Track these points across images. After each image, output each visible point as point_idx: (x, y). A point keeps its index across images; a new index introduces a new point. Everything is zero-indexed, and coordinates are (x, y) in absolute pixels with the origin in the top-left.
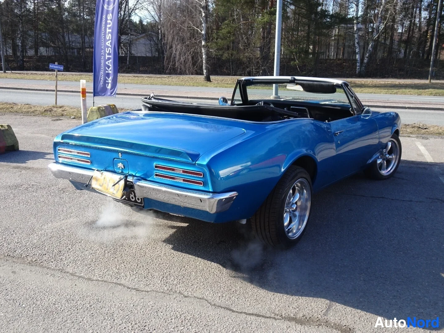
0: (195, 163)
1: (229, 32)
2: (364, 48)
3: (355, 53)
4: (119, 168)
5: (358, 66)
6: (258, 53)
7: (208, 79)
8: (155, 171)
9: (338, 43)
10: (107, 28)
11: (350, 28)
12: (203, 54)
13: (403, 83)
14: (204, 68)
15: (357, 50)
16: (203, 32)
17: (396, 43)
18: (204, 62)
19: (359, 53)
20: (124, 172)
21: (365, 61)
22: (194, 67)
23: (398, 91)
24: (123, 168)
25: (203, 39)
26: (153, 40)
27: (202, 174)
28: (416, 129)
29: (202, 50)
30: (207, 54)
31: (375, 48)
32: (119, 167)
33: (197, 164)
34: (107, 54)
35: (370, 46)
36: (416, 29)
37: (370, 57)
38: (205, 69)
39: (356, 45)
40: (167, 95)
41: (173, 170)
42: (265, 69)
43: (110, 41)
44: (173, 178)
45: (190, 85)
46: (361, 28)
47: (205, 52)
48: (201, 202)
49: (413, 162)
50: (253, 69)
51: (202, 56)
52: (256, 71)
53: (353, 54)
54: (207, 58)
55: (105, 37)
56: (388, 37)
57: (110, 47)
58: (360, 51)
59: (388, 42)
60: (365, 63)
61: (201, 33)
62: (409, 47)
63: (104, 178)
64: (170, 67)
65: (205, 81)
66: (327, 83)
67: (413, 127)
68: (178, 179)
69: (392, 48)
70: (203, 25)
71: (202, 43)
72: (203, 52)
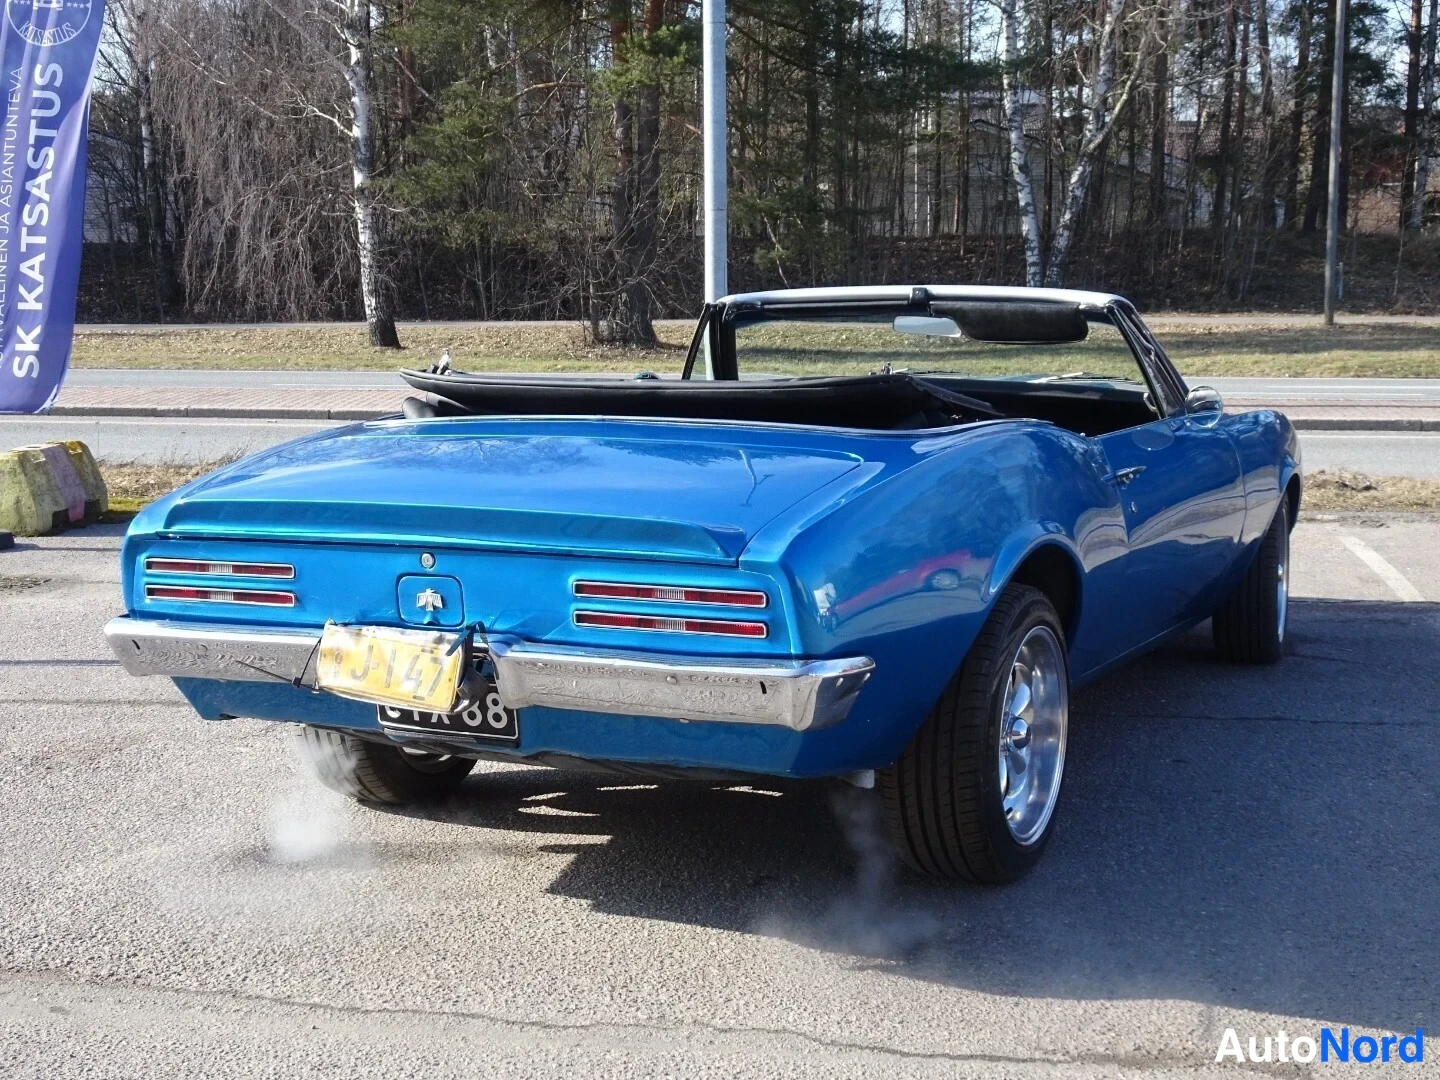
0: (737, 561)
1: (473, 131)
2: (1049, 190)
3: (1012, 210)
4: (424, 607)
5: (1033, 264)
6: (602, 218)
7: (387, 337)
8: (573, 606)
9: (938, 172)
11: (988, 105)
12: (360, 225)
13: (1222, 329)
14: (365, 288)
15: (1023, 198)
16: (357, 132)
17: (1179, 166)
18: (363, 261)
19: (1030, 209)
20: (442, 622)
21: (1062, 242)
22: (319, 284)
23: (1208, 360)
24: (441, 605)
25: (357, 162)
26: (115, 169)
27: (761, 597)
28: (1332, 492)
29: (354, 209)
30: (376, 229)
31: (1094, 186)
32: (421, 603)
33: (745, 562)
34: (24, 230)
35: (1074, 179)
36: (1253, 108)
37: (1077, 226)
38: (371, 292)
39: (1018, 176)
40: (236, 407)
41: (648, 593)
42: (639, 284)
44: (649, 623)
45: (309, 367)
46: (1034, 106)
47: (369, 220)
48: (764, 691)
49: (1348, 605)
50: (586, 289)
51: (357, 233)
52: (602, 297)
53: (1008, 214)
54: (381, 243)
55: (17, 159)
56: (1142, 141)
57: (43, 201)
58: (1033, 203)
59: (1145, 166)
60: (1059, 251)
61: (349, 137)
62: (1230, 180)
63: (371, 648)
64: (211, 289)
65: (374, 344)
66: (1054, 307)
67: (1319, 486)
68: (663, 623)
69: (1164, 187)
70: (355, 100)
71: (352, 178)
72: (361, 216)
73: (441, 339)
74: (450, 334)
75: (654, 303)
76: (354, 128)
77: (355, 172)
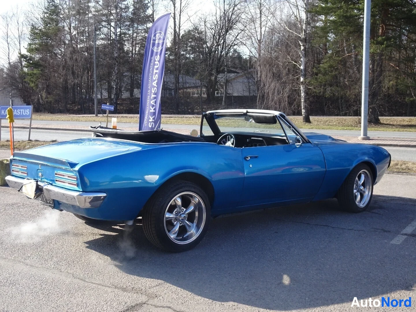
1: (331, 66)
7: (307, 120)
10: (155, 69)
12: (302, 91)
14: (302, 107)
16: (302, 67)
18: (302, 100)
22: (290, 107)
25: (302, 75)
29: (300, 87)
30: (307, 93)
34: (152, 94)
38: (304, 108)
42: (374, 107)
43: (157, 81)
47: (304, 90)
51: (301, 94)
54: (307, 97)
55: (152, 78)
57: (155, 87)
61: (300, 69)
65: (304, 122)
70: (302, 59)
71: (300, 79)
72: (302, 89)
73: (324, 121)
74: (327, 119)
75: (377, 112)
76: (301, 66)
77: (301, 78)
